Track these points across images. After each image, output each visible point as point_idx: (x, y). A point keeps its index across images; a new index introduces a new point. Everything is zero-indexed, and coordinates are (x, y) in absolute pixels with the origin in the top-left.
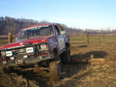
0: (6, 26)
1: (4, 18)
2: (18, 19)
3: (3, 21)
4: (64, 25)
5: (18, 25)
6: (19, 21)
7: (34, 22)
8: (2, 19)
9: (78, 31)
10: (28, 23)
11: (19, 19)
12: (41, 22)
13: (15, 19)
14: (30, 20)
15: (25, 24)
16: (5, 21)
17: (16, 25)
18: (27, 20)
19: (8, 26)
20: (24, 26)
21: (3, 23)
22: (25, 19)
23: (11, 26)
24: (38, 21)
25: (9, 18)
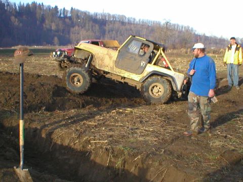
0: (73, 27)
1: (67, 11)
2: (95, 13)
3: (66, 17)
4: (190, 28)
5: (97, 25)
6: (98, 17)
7: (127, 20)
8: (64, 13)
9: (218, 41)
10: (114, 22)
11: (96, 15)
12: (141, 20)
13: (89, 13)
14: (119, 16)
15: (109, 25)
16: (70, 18)
17: (92, 27)
18: (114, 17)
19: (77, 28)
20: (107, 28)
21: (67, 20)
22: (109, 15)
23: (82, 28)
24: (134, 19)
25: (78, 11)
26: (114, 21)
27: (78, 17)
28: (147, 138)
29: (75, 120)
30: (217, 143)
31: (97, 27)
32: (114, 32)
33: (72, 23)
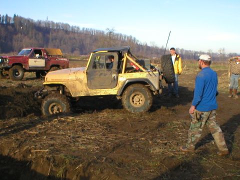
0: (16, 34)
1: (10, 18)
2: (38, 21)
3: (8, 24)
4: (133, 38)
5: (40, 33)
6: (42, 25)
8: (6, 20)
9: (159, 51)
11: (40, 22)
12: (85, 29)
13: (32, 20)
14: (63, 24)
15: (52, 33)
16: (13, 25)
17: (36, 34)
18: (57, 25)
19: (19, 35)
20: (51, 36)
21: (10, 27)
22: (53, 23)
23: (25, 35)
24: (78, 28)
25: (21, 18)
26: (58, 30)
27: (21, 24)
28: (89, 146)
29: (16, 129)
30: (158, 150)
31: (41, 35)
32: (58, 41)
33: (15, 30)
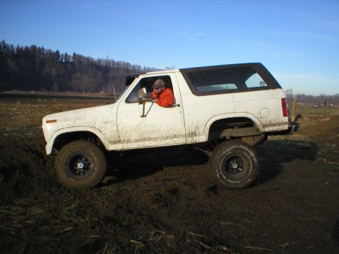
0: (75, 73)
1: (69, 56)
2: (98, 59)
3: (67, 62)
5: (100, 72)
6: (101, 64)
7: (132, 68)
8: (65, 59)
10: (118, 69)
11: (100, 61)
13: (92, 59)
14: (124, 63)
15: (112, 72)
16: (72, 64)
17: (95, 73)
18: (118, 64)
19: (79, 74)
20: (110, 75)
21: (69, 66)
22: (113, 62)
23: (85, 74)
24: (139, 67)
25: (81, 57)
27: (80, 62)
31: (100, 73)
32: (118, 80)
33: (74, 68)
